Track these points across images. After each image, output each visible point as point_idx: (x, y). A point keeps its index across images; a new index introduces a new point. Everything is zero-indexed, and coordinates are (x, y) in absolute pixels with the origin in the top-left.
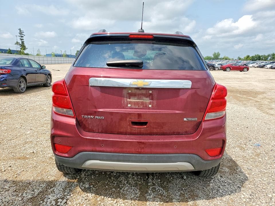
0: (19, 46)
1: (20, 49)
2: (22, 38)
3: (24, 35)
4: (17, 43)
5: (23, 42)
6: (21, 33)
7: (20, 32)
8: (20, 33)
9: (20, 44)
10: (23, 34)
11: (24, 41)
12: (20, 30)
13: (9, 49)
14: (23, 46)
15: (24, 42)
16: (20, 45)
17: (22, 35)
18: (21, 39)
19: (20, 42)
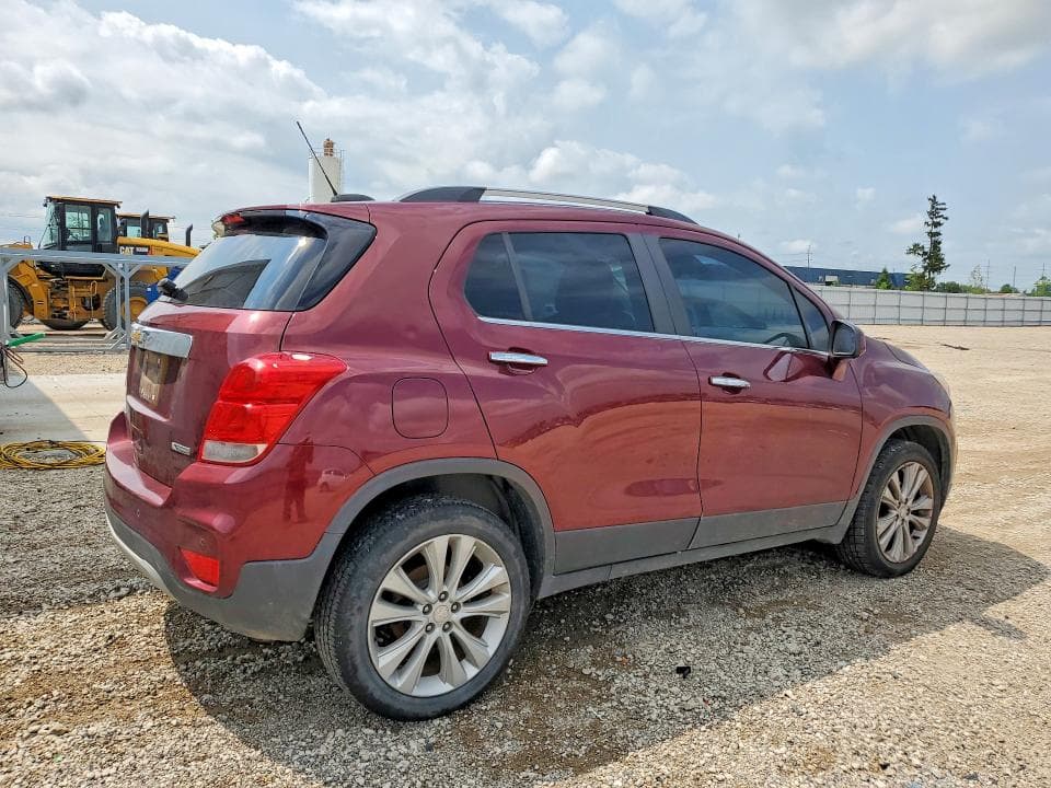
0: (920, 259)
1: (922, 270)
2: (934, 230)
3: (946, 218)
4: (916, 249)
5: (936, 245)
6: (936, 212)
7: (933, 207)
8: (930, 213)
9: (926, 250)
10: (942, 213)
11: (940, 238)
12: (934, 200)
13: (885, 272)
14: (935, 261)
15: (940, 243)
16: (925, 253)
17: (938, 220)
18: (932, 234)
19: (927, 245)
